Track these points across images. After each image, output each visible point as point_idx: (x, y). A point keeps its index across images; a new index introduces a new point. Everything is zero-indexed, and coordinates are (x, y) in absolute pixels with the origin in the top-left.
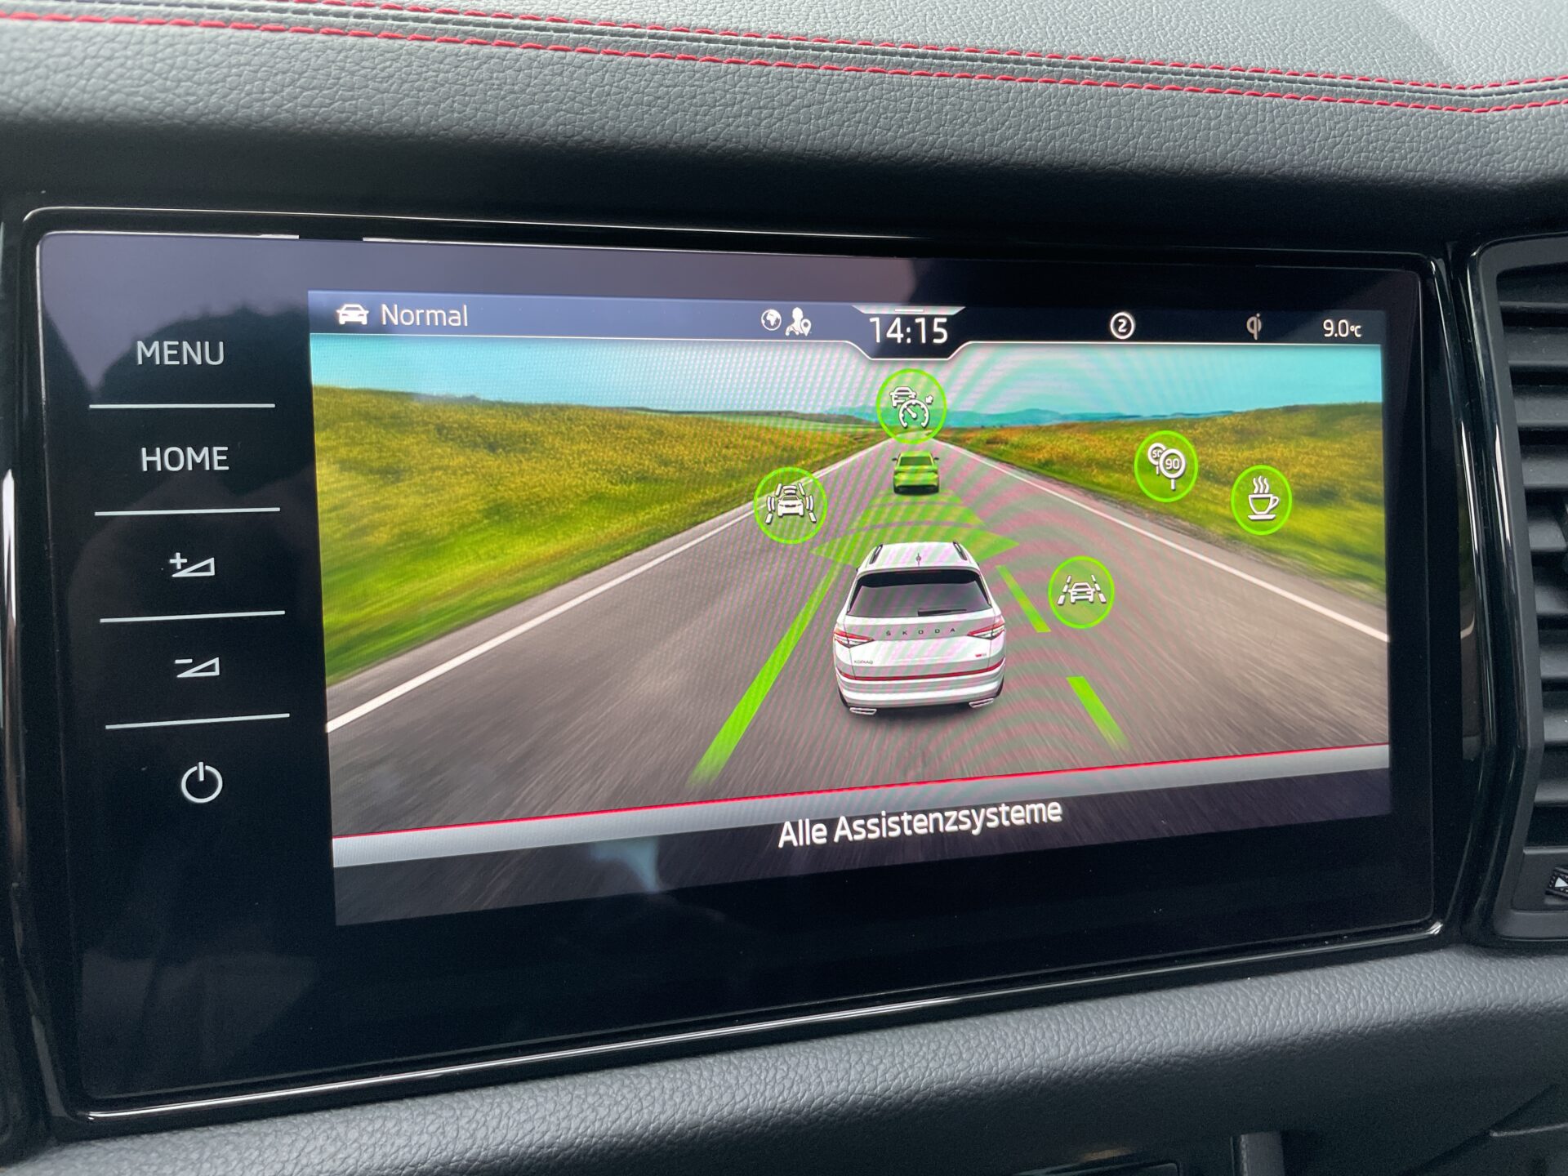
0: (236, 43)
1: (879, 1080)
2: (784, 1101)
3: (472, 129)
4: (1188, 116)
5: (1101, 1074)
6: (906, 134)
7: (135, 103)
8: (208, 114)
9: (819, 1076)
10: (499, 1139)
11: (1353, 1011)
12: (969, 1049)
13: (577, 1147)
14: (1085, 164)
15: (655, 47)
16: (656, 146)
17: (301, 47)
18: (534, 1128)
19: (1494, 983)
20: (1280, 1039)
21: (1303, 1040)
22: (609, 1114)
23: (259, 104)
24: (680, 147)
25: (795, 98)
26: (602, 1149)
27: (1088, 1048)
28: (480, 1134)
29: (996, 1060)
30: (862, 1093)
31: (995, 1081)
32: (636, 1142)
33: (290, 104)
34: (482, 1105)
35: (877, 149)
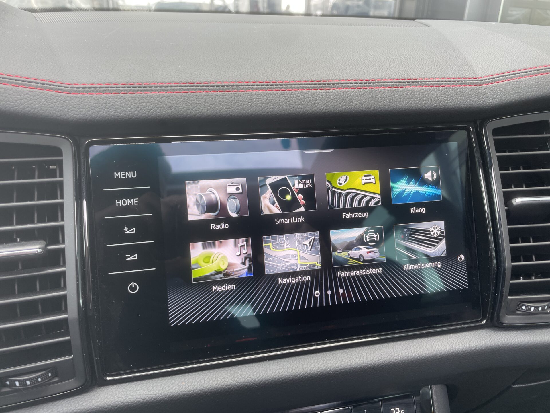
0: (141, 97)
1: (320, 367)
2: (293, 373)
3: (201, 115)
4: (395, 95)
5: (383, 366)
6: (316, 107)
7: (117, 115)
8: (135, 116)
9: (302, 366)
10: (216, 383)
11: (458, 347)
12: (345, 359)
13: (236, 386)
14: (366, 111)
15: (247, 89)
16: (249, 116)
17: (156, 97)
18: (224, 381)
19: (502, 338)
20: (436, 355)
21: (443, 355)
22: (245, 377)
23: (147, 113)
24: (255, 115)
25: (285, 99)
26: (243, 386)
27: (379, 358)
28: (211, 382)
29: (353, 362)
30: (315, 371)
31: (352, 368)
32: (253, 384)
33: (155, 112)
34: (210, 375)
35: (308, 112)
